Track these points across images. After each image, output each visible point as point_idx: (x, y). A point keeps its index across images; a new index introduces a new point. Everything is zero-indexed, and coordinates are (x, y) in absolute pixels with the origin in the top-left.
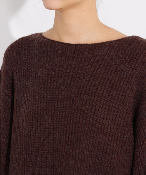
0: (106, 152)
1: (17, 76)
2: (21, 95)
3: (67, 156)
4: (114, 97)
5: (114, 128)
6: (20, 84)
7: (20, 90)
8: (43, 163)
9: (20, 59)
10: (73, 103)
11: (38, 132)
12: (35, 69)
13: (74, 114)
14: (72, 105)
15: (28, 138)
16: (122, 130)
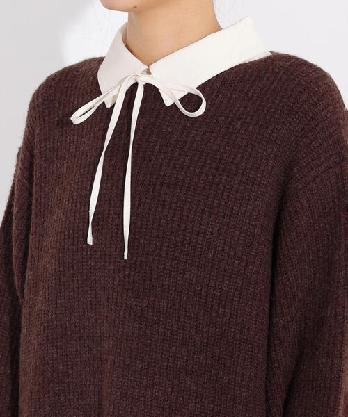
0: (206, 303)
1: (41, 147)
2: (47, 190)
3: (126, 314)
4: (222, 188)
5: (223, 251)
6: (45, 165)
7: (45, 178)
8: (82, 331)
9: (50, 111)
10: (139, 205)
11: (73, 267)
12: (75, 138)
13: (141, 228)
14: (138, 208)
15: (55, 279)
16: (242, 255)
